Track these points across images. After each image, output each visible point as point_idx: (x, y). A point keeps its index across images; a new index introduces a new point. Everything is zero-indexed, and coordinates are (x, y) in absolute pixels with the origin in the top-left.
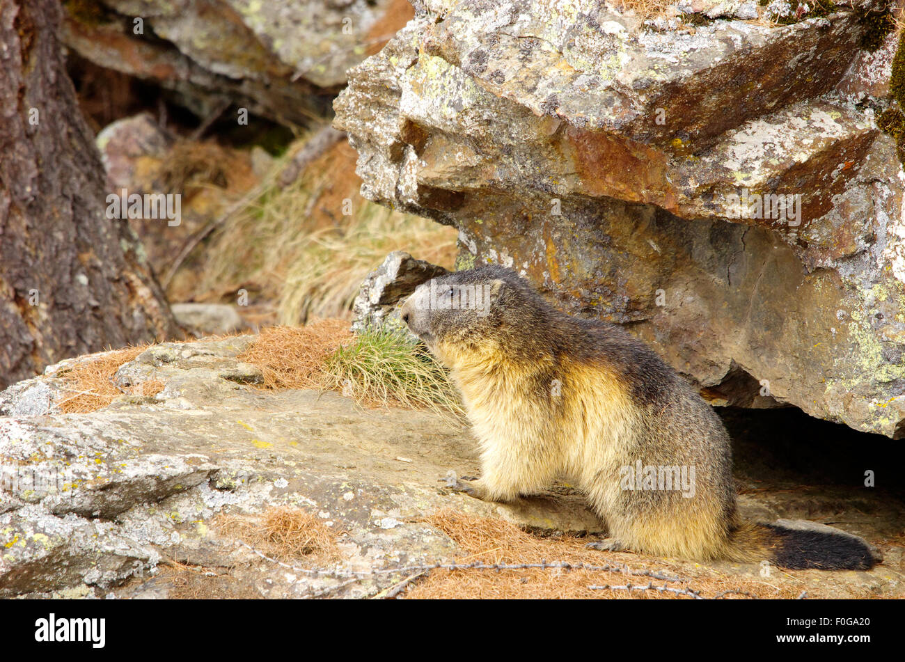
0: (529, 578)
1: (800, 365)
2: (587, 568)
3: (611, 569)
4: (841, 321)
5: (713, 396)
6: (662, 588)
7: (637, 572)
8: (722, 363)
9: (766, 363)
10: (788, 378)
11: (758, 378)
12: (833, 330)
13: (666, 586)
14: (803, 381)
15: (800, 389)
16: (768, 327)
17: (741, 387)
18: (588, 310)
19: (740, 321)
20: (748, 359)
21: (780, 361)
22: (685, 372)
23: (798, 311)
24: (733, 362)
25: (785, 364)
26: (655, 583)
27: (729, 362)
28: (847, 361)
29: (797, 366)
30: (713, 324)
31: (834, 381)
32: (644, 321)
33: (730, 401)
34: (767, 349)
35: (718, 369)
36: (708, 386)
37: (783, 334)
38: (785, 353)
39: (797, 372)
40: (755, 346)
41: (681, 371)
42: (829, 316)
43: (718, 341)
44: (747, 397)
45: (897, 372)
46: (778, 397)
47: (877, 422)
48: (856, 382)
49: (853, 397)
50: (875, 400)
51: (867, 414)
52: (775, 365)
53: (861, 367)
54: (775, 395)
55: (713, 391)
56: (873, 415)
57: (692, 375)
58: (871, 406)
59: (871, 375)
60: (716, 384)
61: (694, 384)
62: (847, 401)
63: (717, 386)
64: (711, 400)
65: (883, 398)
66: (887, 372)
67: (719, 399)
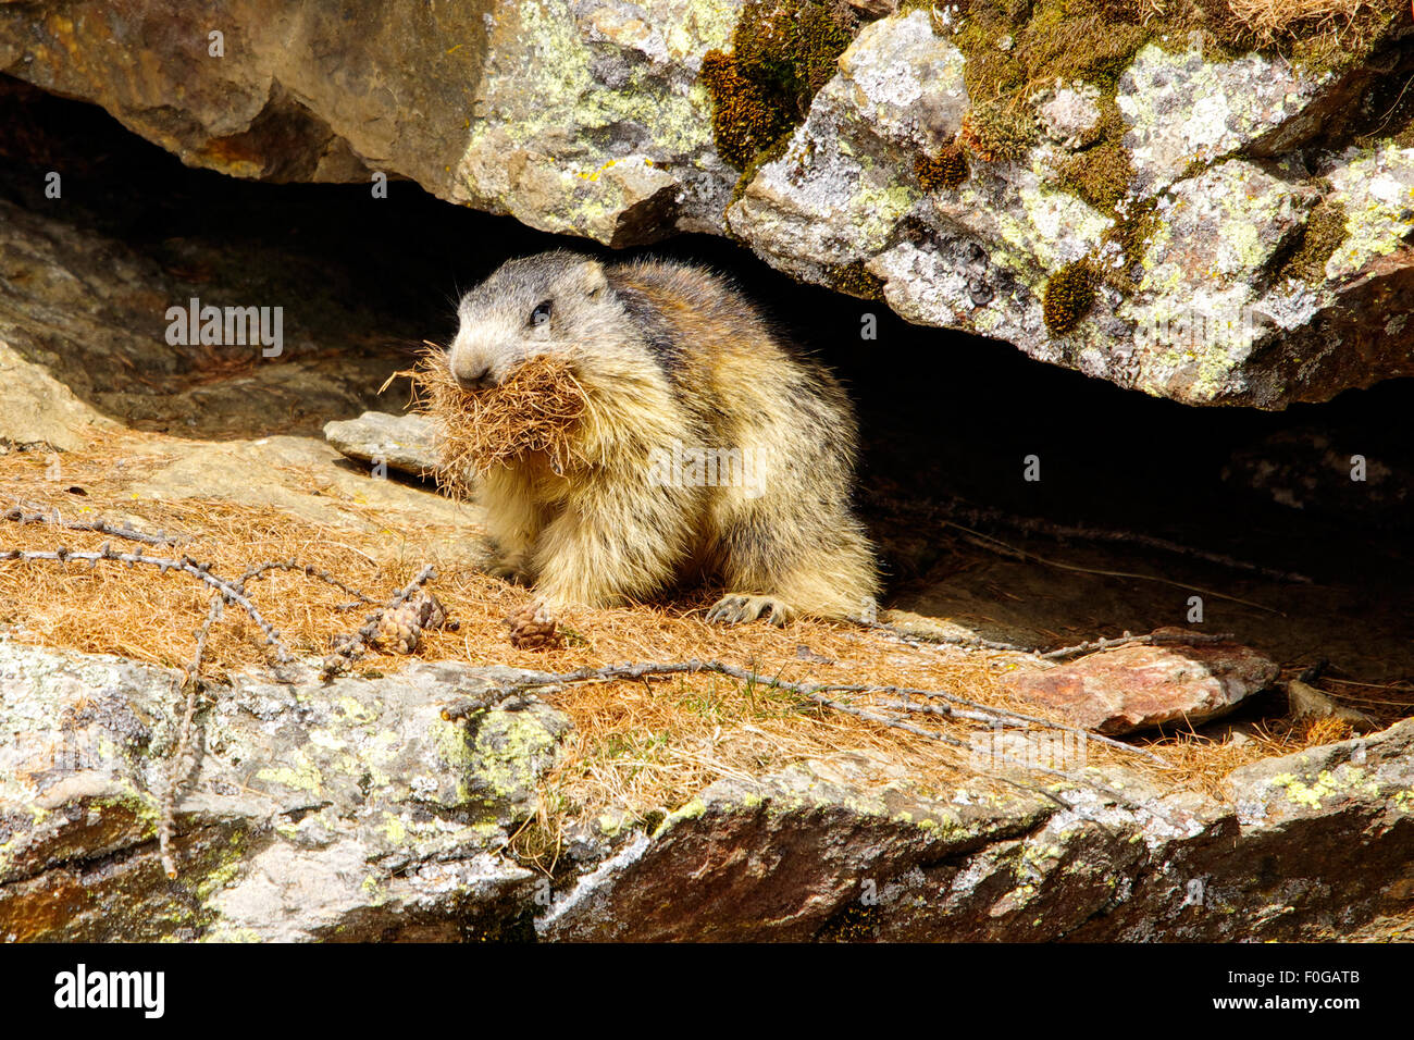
1: (418, 91)
3: (24, 516)
5: (233, 155)
6: (132, 557)
7: (78, 523)
8: (251, 86)
9: (346, 88)
10: (391, 118)
11: (328, 118)
12: (488, 17)
13: (140, 552)
14: (423, 126)
15: (416, 142)
16: (350, 13)
17: (292, 136)
20: (307, 77)
21: (374, 82)
22: (173, 104)
24: (276, 84)
25: (384, 89)
26: (117, 546)
27: (267, 83)
28: (516, 84)
29: (412, 94)
31: (489, 125)
33: (268, 166)
34: (348, 58)
35: (242, 99)
36: (224, 134)
37: (381, 25)
38: (386, 67)
40: (322, 51)
41: (166, 102)
43: (246, 41)
44: (304, 158)
45: (623, 105)
46: (369, 159)
47: (577, 211)
48: (535, 127)
49: (528, 158)
50: (573, 165)
51: (559, 195)
52: (364, 92)
53: (546, 96)
54: (365, 155)
55: (233, 145)
56: (569, 198)
57: (189, 112)
58: (567, 179)
59: (566, 113)
60: (239, 131)
61: (192, 129)
62: (515, 168)
63: (243, 134)
64: (228, 164)
65: (592, 161)
66: (600, 107)
67: (245, 163)
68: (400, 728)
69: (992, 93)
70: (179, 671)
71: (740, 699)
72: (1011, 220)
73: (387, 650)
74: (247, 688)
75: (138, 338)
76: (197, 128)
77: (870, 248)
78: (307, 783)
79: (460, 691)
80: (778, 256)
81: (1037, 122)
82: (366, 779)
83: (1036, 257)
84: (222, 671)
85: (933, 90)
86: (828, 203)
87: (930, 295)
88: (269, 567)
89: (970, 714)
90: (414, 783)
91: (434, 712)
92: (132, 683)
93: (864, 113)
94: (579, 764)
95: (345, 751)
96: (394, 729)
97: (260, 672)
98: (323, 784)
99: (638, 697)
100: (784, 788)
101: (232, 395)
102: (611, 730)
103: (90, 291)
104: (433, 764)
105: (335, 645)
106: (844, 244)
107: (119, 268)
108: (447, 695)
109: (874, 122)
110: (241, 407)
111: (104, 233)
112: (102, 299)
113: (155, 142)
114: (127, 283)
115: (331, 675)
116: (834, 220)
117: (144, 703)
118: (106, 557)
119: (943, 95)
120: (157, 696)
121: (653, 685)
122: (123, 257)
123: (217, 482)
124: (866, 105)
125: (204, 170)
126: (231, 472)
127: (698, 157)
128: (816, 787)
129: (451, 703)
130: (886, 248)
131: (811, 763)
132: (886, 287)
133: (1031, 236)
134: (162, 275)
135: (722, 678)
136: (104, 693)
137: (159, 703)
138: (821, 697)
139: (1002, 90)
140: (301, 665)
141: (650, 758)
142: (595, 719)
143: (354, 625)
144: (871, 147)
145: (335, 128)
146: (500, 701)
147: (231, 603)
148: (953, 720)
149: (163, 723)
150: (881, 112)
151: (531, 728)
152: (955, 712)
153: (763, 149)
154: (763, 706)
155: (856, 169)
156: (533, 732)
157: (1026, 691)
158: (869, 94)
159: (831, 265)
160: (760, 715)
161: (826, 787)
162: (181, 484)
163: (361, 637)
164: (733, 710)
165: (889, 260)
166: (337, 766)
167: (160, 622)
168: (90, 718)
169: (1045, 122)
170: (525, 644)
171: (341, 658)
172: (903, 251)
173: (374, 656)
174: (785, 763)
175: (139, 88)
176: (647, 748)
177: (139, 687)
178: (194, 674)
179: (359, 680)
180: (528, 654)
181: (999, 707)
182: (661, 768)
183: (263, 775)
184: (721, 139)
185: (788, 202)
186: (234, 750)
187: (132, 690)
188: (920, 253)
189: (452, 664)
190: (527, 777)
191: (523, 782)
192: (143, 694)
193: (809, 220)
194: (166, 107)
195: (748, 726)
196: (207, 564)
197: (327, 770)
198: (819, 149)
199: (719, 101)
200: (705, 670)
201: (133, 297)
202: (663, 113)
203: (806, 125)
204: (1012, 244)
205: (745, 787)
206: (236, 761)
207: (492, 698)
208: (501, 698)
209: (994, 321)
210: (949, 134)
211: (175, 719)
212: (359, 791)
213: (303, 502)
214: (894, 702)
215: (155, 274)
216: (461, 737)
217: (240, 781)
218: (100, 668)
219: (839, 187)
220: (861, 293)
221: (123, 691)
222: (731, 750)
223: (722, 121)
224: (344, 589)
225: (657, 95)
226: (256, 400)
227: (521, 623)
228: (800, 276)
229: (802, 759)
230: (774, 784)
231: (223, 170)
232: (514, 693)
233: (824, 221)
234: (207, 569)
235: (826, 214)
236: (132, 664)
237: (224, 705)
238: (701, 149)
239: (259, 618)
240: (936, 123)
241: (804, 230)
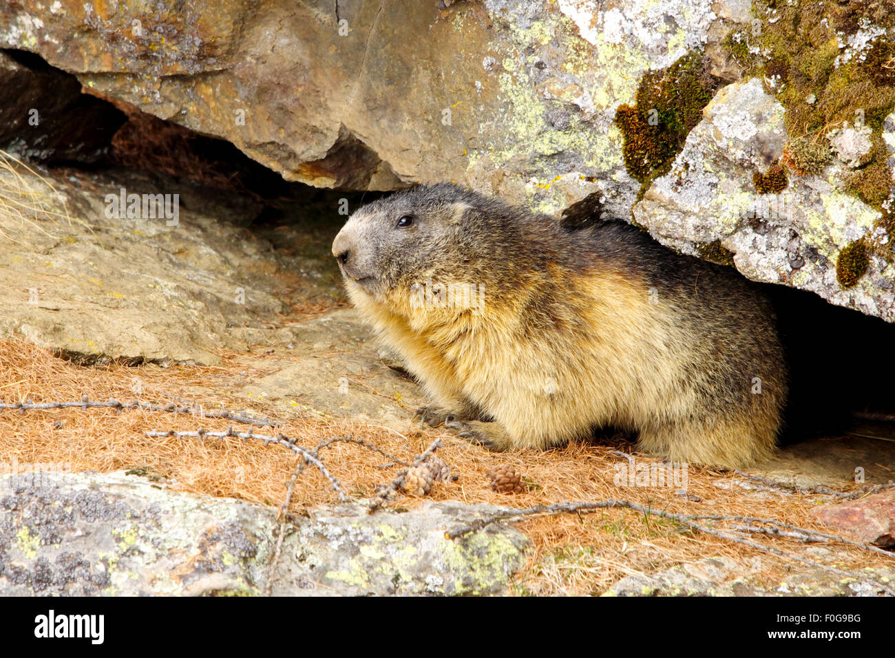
0: (65, 421)
1: (434, 132)
2: (144, 407)
3: (176, 409)
4: (488, 72)
5: (316, 174)
6: (246, 435)
7: (212, 412)
8: (327, 129)
9: (388, 129)
10: (417, 149)
11: (376, 149)
12: (478, 84)
13: (251, 432)
14: (437, 154)
15: (433, 164)
16: (390, 81)
17: (354, 161)
18: (145, 56)
19: (353, 72)
20: (363, 123)
21: (406, 126)
22: (277, 141)
23: (431, 58)
24: (343, 127)
25: (413, 131)
26: (236, 428)
27: (337, 127)
28: (497, 127)
29: (430, 134)
30: (315, 76)
31: (480, 153)
32: (222, 71)
33: (339, 180)
34: (389, 110)
35: (322, 137)
36: (310, 160)
37: (410, 89)
38: (413, 116)
39: (430, 141)
40: (373, 106)
41: (273, 139)
42: (472, 64)
43: (322, 99)
44: (362, 175)
45: (564, 141)
46: (403, 176)
47: (536, 209)
48: (508, 155)
49: (504, 175)
50: (534, 179)
51: (524, 199)
52: (400, 132)
53: (515, 135)
54: (400, 173)
55: (316, 167)
56: (531, 200)
57: (287, 146)
58: (530, 188)
59: (529, 146)
60: (319, 158)
61: (289, 157)
62: (496, 182)
63: (322, 160)
64: (313, 179)
65: (545, 176)
66: (551, 142)
67: (324, 178)
68: (419, 544)
69: (802, 131)
70: (275, 508)
71: (640, 524)
72: (815, 213)
73: (411, 494)
74: (320, 519)
75: (257, 292)
76: (292, 155)
77: (725, 232)
78: (358, 580)
79: (457, 520)
80: (666, 237)
81: (832, 150)
82: (397, 578)
83: (831, 238)
84: (303, 508)
85: (764, 129)
86: (697, 203)
87: (763, 262)
88: (335, 441)
89: (790, 534)
90: (428, 580)
91: (441, 533)
92: (245, 517)
93: (720, 145)
94: (535, 567)
95: (383, 559)
96: (415, 545)
97: (328, 508)
98: (369, 581)
99: (573, 524)
100: (668, 582)
101: (317, 328)
102: (555, 545)
103: (226, 261)
104: (440, 568)
105: (376, 491)
106: (707, 229)
107: (245, 247)
108: (450, 524)
109: (727, 151)
110: (322, 336)
111: (235, 223)
112: (234, 267)
113: (266, 165)
114: (250, 256)
115: (374, 509)
116: (701, 214)
117: (252, 529)
118: (230, 435)
119: (771, 132)
120: (261, 524)
121: (582, 516)
122: (248, 239)
123: (304, 385)
124: (721, 140)
125: (297, 183)
126: (313, 379)
127: (614, 173)
128: (689, 581)
129: (452, 528)
130: (735, 231)
131: (686, 566)
132: (735, 257)
133: (828, 224)
134: (273, 251)
135: (628, 511)
136: (227, 523)
137: (262, 529)
138: (693, 523)
139: (809, 129)
140: (355, 504)
141: (581, 563)
142: (545, 538)
143: (389, 478)
144: (725, 167)
145: (381, 156)
146: (483, 527)
147: (310, 464)
148: (780, 538)
149: (265, 542)
150: (731, 144)
151: (504, 544)
152: (781, 533)
153: (656, 168)
154: (655, 529)
155: (715, 180)
156: (505, 546)
157: (827, 518)
158: (723, 133)
159: (700, 243)
160: (653, 534)
161: (695, 582)
162: (281, 386)
163: (394, 486)
164: (635, 532)
165: (737, 240)
166: (378, 569)
167: (264, 477)
168: (218, 539)
169: (836, 150)
170: (501, 489)
171: (381, 499)
172: (746, 234)
173: (403, 498)
174: (669, 566)
175: (255, 130)
176: (579, 556)
177: (249, 519)
178: (285, 511)
179: (393, 513)
180: (502, 496)
181: (809, 530)
182: (589, 570)
183: (330, 575)
184: (628, 161)
185: (671, 202)
186: (311, 559)
187: (245, 521)
188: (757, 235)
189: (453, 503)
190: (501, 576)
191: (498, 579)
192: (252, 523)
193: (686, 213)
194: (272, 143)
195: (645, 543)
196: (295, 439)
197: (372, 572)
198: (691, 168)
199: (627, 137)
200: (617, 506)
201: (254, 265)
202: (591, 145)
203: (683, 153)
204: (816, 229)
205: (642, 582)
206: (312, 566)
207: (477, 526)
208: (484, 524)
209: (806, 279)
210: (775, 157)
211: (273, 539)
212: (392, 585)
213: (360, 398)
214: (741, 526)
215: (269, 250)
216: (457, 550)
217: (315, 579)
218: (223, 506)
219: (704, 192)
220: (719, 260)
221: (239, 521)
222: (634, 557)
223: (629, 151)
224: (383, 454)
225: (588, 134)
226: (332, 332)
227: (499, 476)
228: (680, 250)
229: (680, 563)
230: (661, 580)
231: (309, 183)
232: (492, 521)
233: (695, 214)
234: (295, 443)
235: (696, 210)
236: (245, 504)
237: (305, 530)
238: (615, 168)
239: (327, 473)
240: (766, 151)
241: (682, 220)
